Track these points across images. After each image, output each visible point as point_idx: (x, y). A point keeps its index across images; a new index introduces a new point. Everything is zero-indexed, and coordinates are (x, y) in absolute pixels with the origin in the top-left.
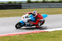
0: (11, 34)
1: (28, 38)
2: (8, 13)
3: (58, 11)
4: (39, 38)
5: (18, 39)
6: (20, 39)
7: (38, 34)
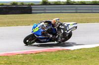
0: (11, 52)
1: (36, 60)
2: (9, 20)
3: (89, 17)
4: (54, 59)
5: (20, 61)
6: (24, 61)
7: (53, 54)
